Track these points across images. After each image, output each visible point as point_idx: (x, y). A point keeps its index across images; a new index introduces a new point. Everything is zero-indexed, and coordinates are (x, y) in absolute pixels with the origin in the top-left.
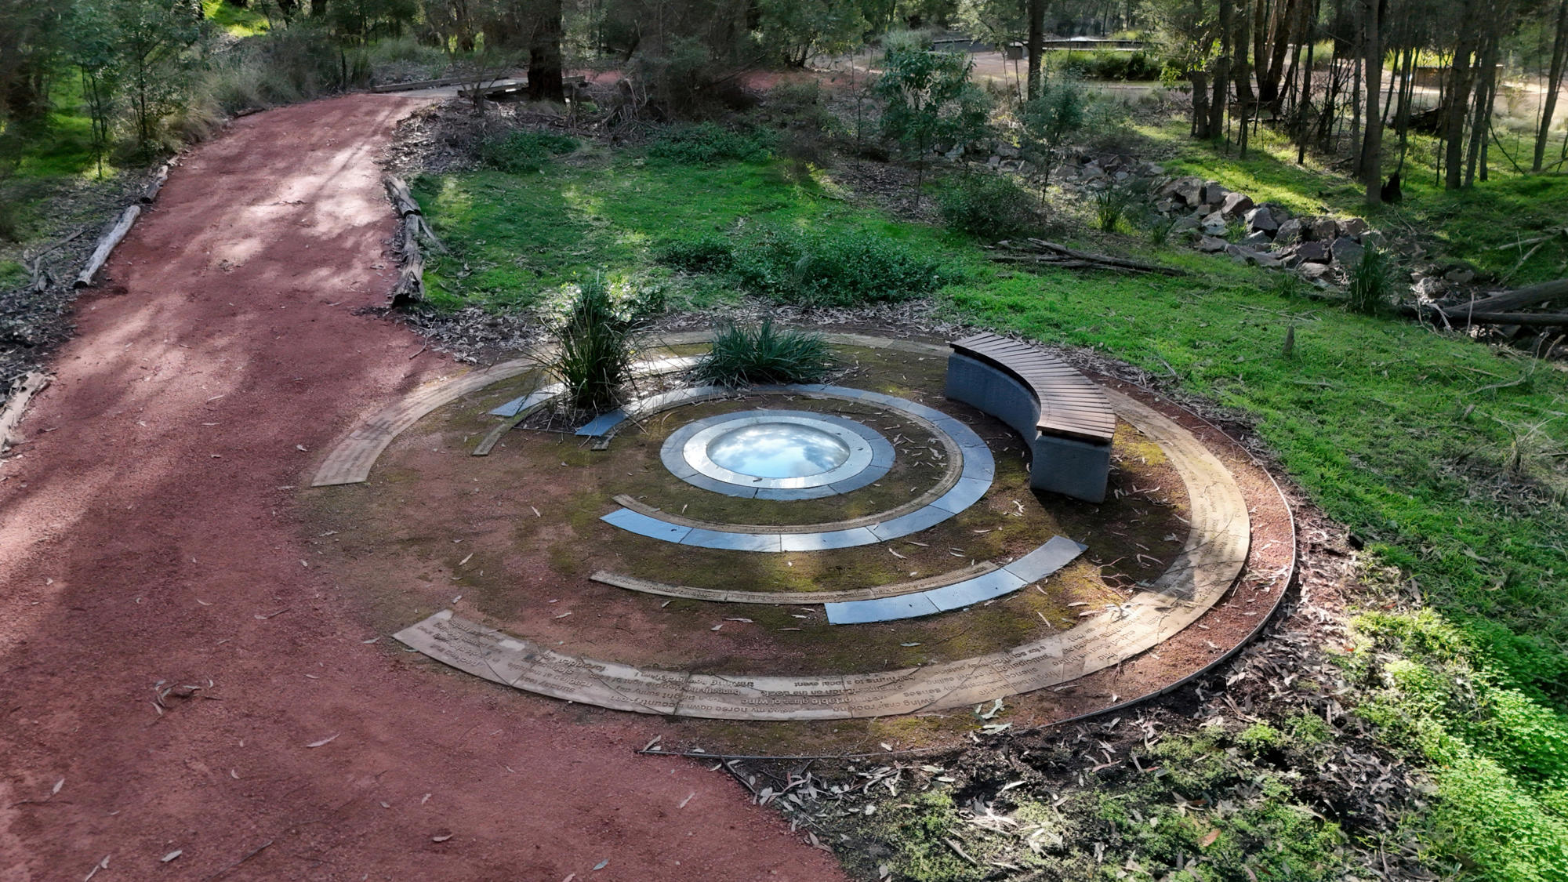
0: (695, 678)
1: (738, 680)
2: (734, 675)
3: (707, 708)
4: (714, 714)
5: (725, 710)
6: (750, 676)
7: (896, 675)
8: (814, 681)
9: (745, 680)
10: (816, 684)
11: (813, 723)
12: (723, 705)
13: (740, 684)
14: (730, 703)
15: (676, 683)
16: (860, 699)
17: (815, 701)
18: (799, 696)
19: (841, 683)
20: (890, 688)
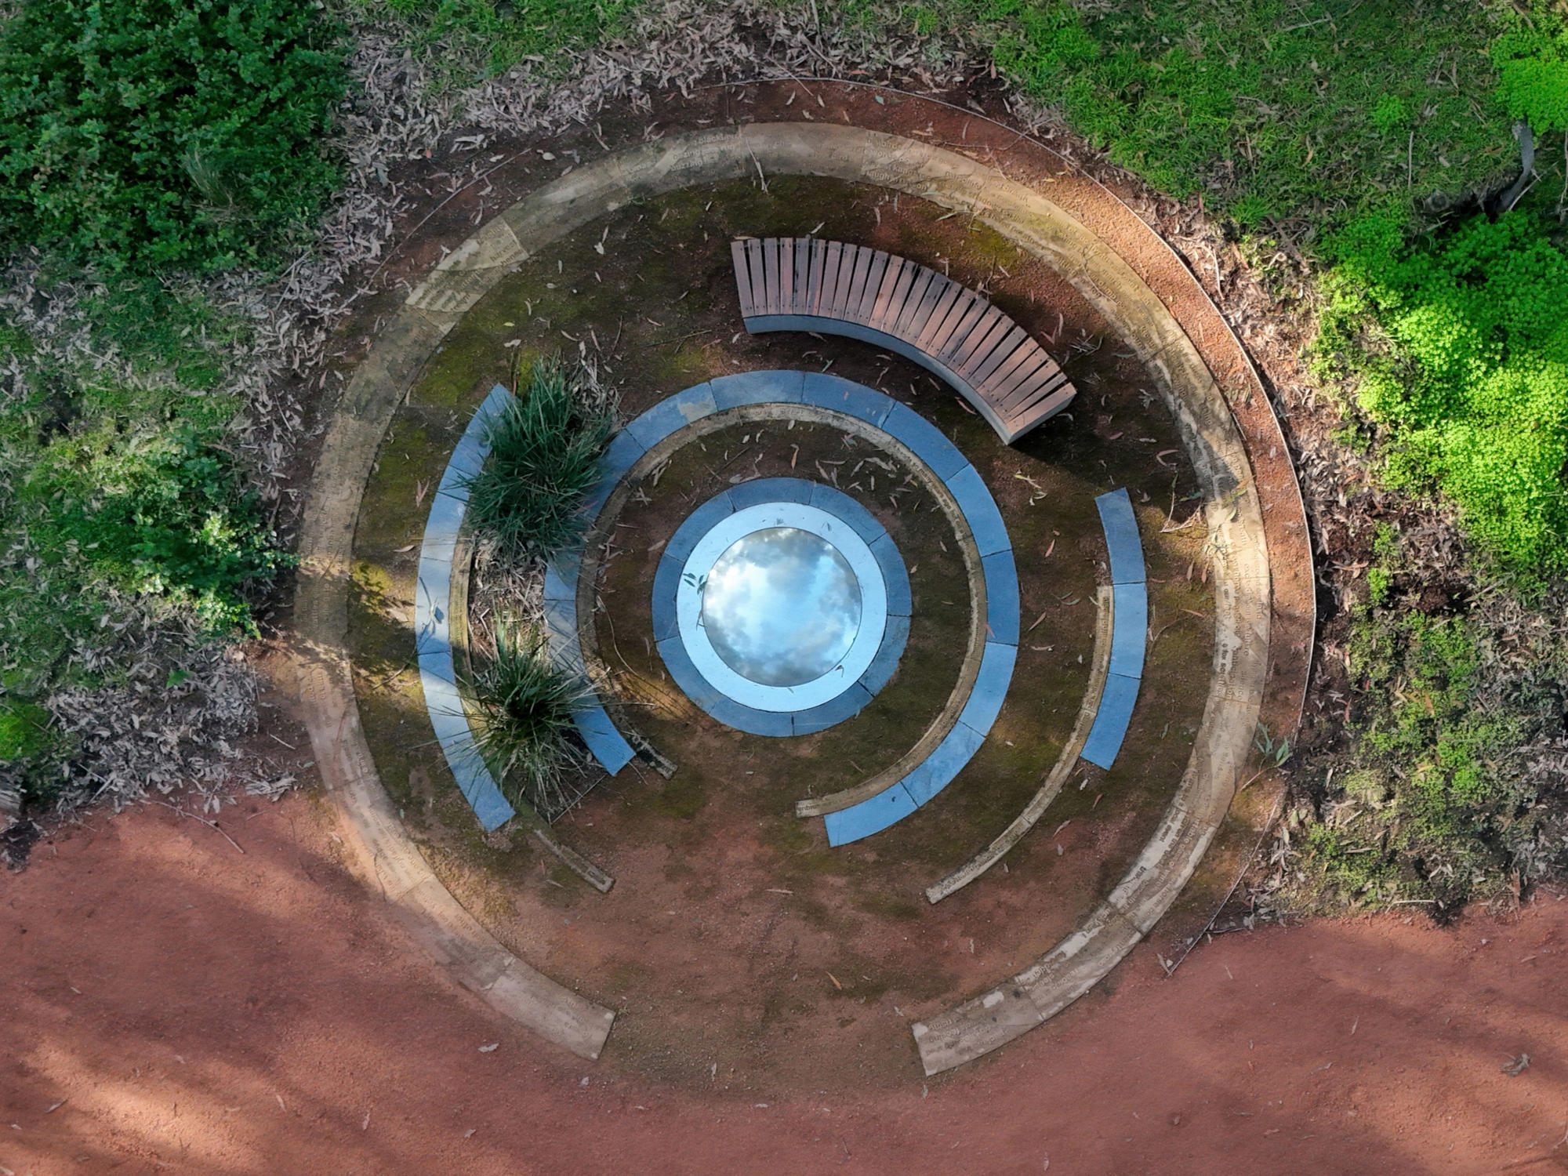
0: (1112, 898)
1: (1133, 874)
2: (1126, 873)
3: (1151, 911)
4: (1160, 911)
5: (1160, 902)
6: (1134, 863)
7: (1191, 770)
8: (1165, 826)
9: (1135, 870)
10: (1169, 828)
11: (1207, 856)
12: (1155, 899)
13: (1138, 876)
14: (1154, 894)
15: (1110, 916)
16: (1202, 810)
17: (1187, 840)
18: (1175, 846)
19: (1179, 810)
20: (1203, 782)
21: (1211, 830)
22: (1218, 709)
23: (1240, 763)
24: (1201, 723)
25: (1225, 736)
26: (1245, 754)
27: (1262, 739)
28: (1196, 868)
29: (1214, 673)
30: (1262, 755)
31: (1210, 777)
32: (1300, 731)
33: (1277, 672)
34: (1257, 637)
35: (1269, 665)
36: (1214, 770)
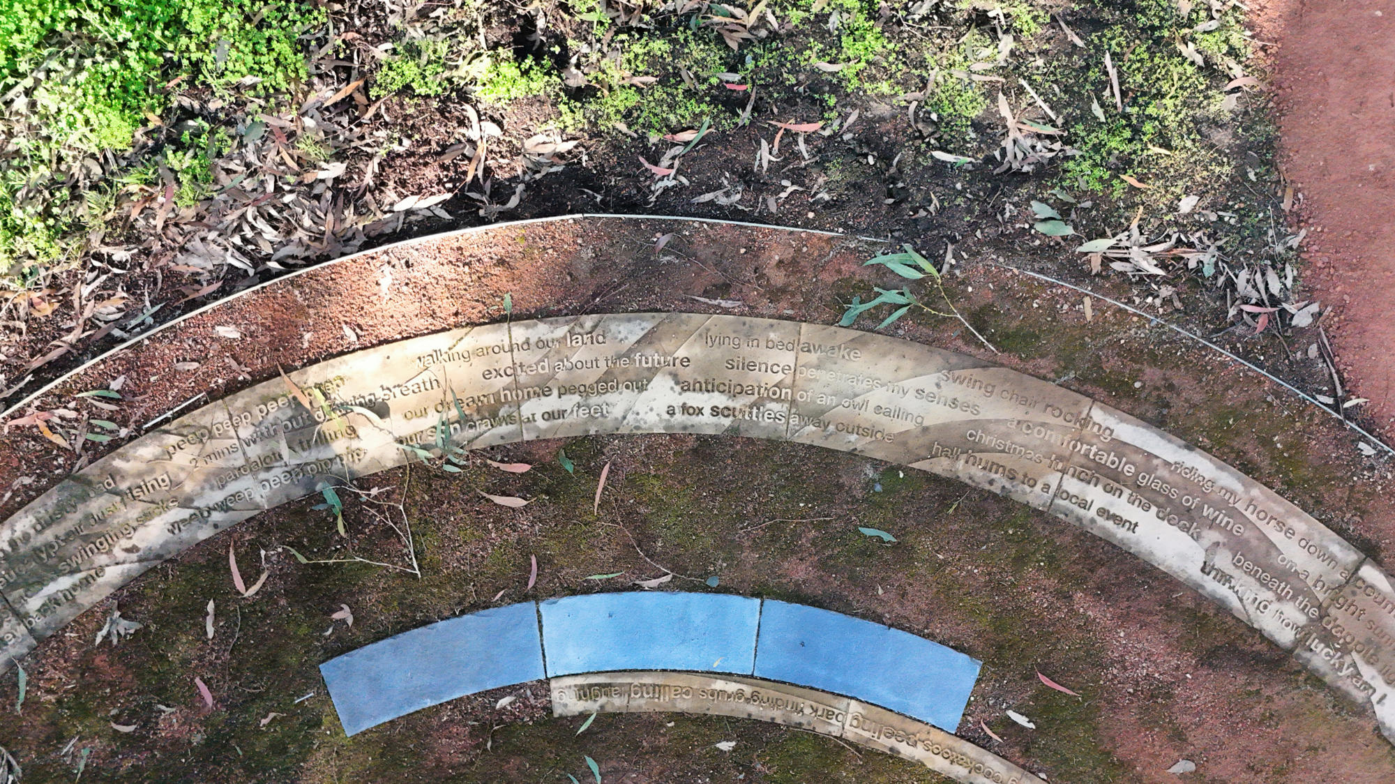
0: (1286, 637)
1: (1222, 591)
2: (1222, 607)
3: (1306, 542)
4: (1303, 524)
5: (1281, 524)
6: (1195, 590)
7: (963, 469)
8: (1101, 521)
9: (1211, 585)
10: (1103, 512)
11: (1160, 423)
12: (1276, 537)
13: (1225, 578)
14: (1264, 538)
15: (1327, 638)
16: (1055, 438)
17: (1129, 470)
18: (1146, 495)
19: (1060, 492)
20: (987, 440)
21: (1098, 415)
22: (817, 416)
23: (938, 360)
24: (852, 454)
25: (879, 397)
26: (916, 350)
27: (876, 315)
28: (1191, 446)
29: (734, 431)
30: (914, 312)
31: (976, 424)
32: (852, 230)
33: (723, 289)
34: (648, 339)
35: (708, 310)
36: (958, 416)
